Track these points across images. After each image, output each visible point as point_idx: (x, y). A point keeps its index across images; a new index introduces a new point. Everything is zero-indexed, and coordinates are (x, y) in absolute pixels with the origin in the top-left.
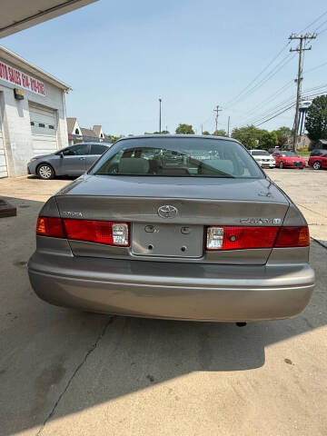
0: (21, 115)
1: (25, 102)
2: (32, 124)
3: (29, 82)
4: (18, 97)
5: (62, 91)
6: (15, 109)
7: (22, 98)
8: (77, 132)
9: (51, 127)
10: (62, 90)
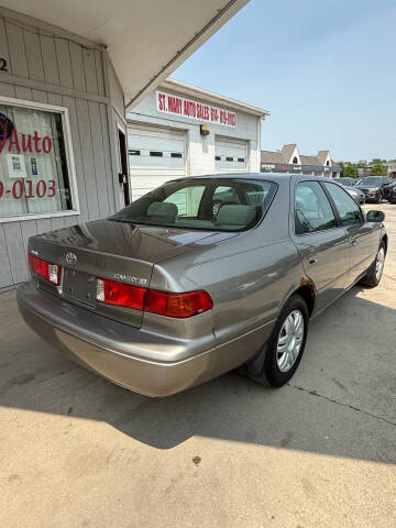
0: (205, 150)
1: (211, 137)
2: (218, 158)
3: (219, 114)
4: (204, 133)
5: (258, 117)
6: (199, 145)
7: (207, 133)
8: (295, 161)
9: (241, 160)
10: (256, 117)
